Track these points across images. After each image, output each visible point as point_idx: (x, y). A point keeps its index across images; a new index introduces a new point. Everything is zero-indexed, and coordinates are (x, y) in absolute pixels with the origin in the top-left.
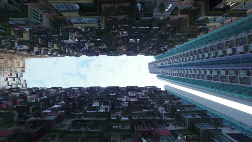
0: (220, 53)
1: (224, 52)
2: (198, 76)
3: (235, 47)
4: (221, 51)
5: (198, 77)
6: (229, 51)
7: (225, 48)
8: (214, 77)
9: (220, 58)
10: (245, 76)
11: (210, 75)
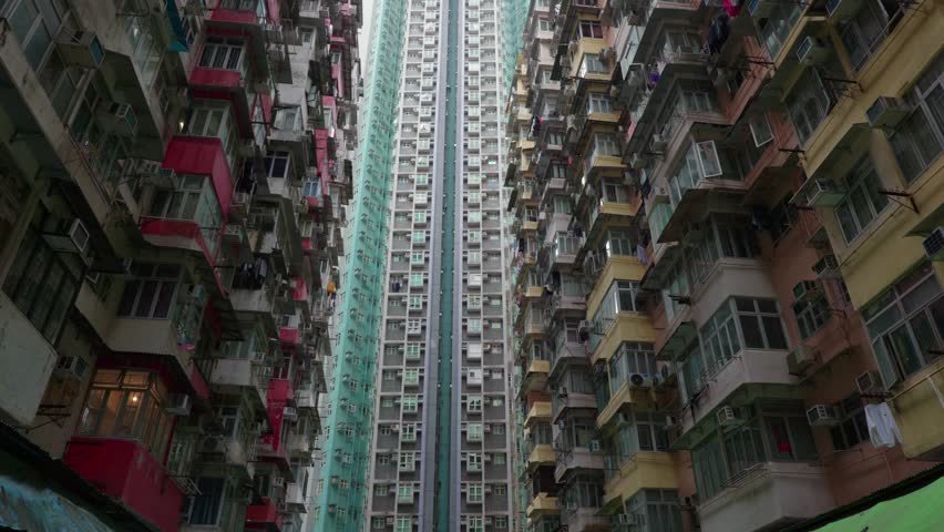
0: (475, 326)
1: (475, 337)
2: (405, 235)
3: (483, 366)
4: (481, 330)
5: (401, 235)
6: (475, 351)
7: (487, 341)
8: (401, 298)
9: (461, 324)
10: (403, 383)
11: (406, 282)
